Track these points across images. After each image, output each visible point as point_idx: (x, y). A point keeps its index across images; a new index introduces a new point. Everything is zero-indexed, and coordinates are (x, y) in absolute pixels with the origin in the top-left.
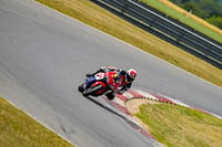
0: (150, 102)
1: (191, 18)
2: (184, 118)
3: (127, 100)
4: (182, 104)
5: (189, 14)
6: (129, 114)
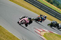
0: (47, 32)
1: (59, 10)
2: (56, 37)
3: (41, 32)
4: (56, 33)
5: (59, 9)
6: (41, 35)
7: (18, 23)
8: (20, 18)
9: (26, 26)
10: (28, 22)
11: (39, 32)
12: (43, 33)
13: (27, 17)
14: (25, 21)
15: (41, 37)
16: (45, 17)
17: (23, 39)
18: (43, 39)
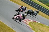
3: (27, 21)
6: (27, 24)
7: (13, 19)
8: (15, 15)
9: (20, 21)
10: (22, 18)
11: (25, 22)
12: (28, 22)
13: (21, 14)
14: (19, 17)
15: (27, 25)
16: (25, 8)
17: (13, 27)
18: (29, 27)
